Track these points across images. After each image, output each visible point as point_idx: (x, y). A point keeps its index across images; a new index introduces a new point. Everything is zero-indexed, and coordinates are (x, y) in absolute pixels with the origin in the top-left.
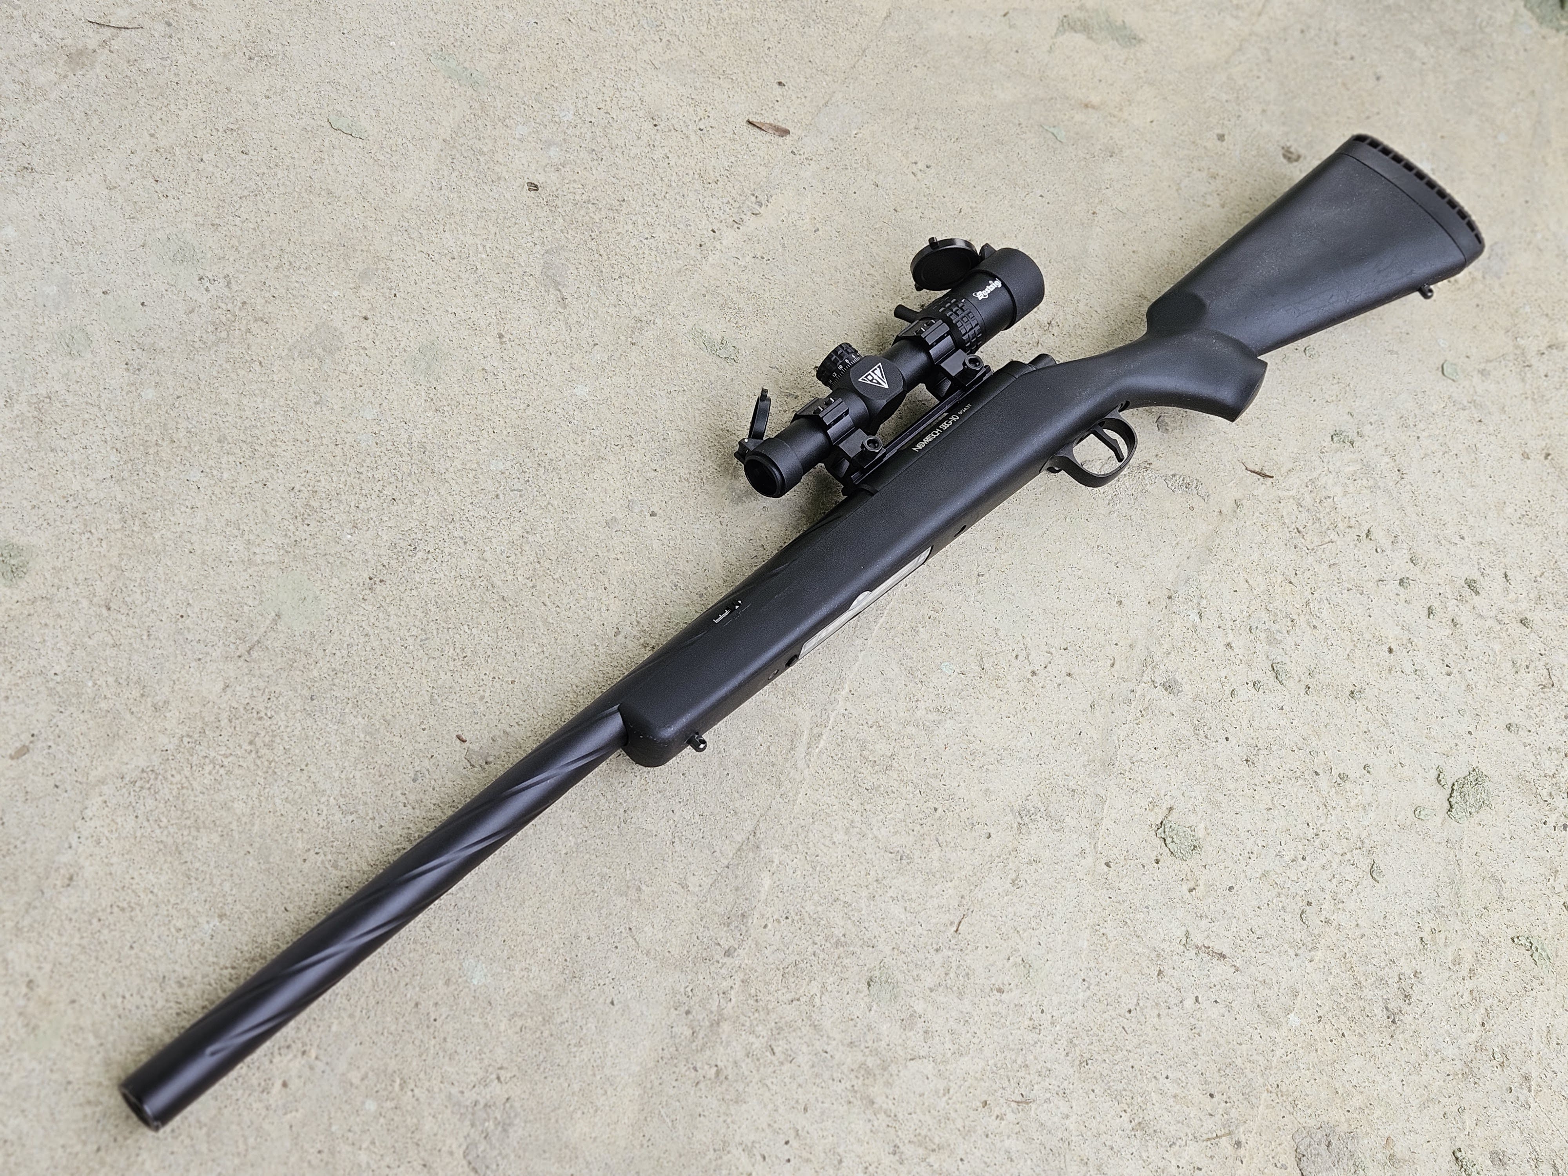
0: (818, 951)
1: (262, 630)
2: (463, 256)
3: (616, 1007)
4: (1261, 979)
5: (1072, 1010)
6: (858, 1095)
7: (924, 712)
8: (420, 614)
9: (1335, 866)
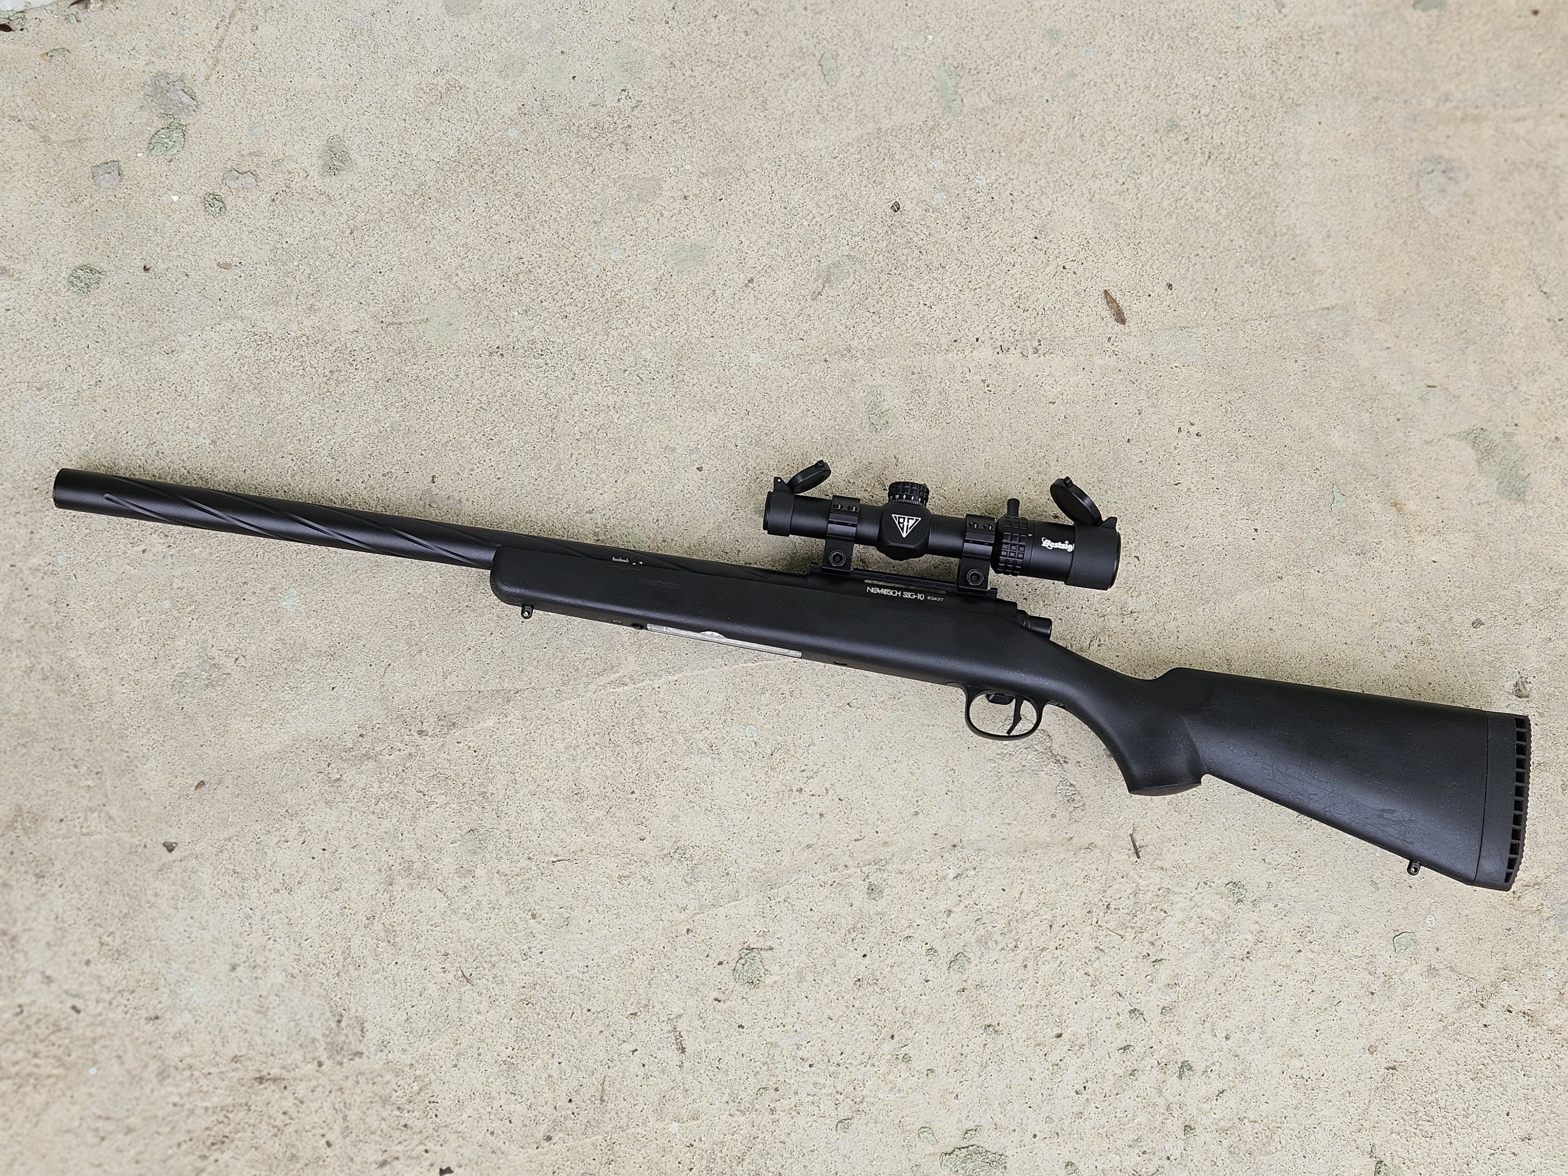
0: (467, 785)
1: (410, 319)
2: (794, 212)
3: (332, 693)
4: (687, 1087)
5: (558, 971)
6: (390, 872)
7: (702, 738)
8: (498, 394)
9: (824, 1091)
